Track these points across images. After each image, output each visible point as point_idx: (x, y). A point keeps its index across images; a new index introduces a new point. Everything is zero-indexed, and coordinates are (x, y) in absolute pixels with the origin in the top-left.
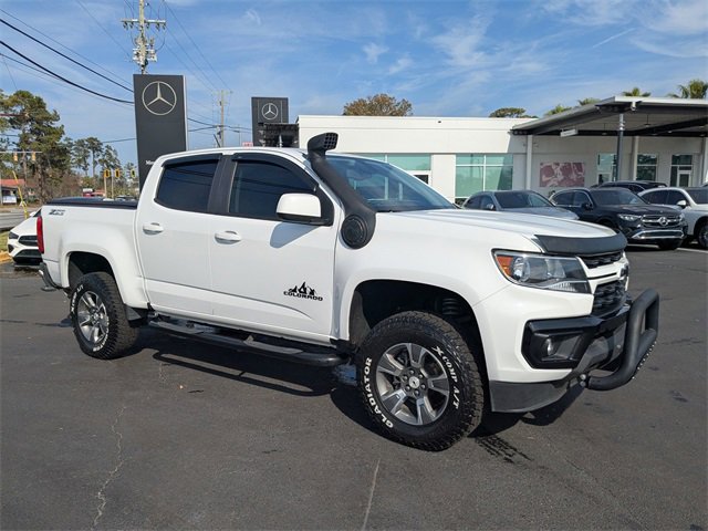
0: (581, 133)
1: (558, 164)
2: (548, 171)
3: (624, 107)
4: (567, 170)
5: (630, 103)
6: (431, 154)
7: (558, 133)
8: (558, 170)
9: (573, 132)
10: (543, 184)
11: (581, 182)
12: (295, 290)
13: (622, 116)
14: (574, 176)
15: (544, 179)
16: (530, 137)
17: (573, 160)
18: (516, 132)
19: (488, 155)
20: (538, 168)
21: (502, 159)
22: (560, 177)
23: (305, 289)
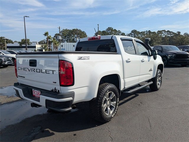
23: (151, 69)
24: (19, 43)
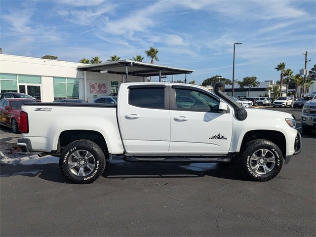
0: (109, 72)
1: (96, 84)
2: (93, 86)
3: (128, 64)
4: (100, 86)
5: (130, 63)
6: (40, 76)
7: (99, 71)
8: (96, 87)
9: (106, 71)
10: (91, 92)
11: (105, 92)
12: (215, 137)
13: (127, 67)
14: (103, 89)
15: (92, 90)
16: (85, 72)
17: (102, 82)
18: (79, 69)
19: (68, 78)
20: (89, 85)
21: (74, 80)
22: (98, 90)
23: (219, 136)
24: (239, 83)
